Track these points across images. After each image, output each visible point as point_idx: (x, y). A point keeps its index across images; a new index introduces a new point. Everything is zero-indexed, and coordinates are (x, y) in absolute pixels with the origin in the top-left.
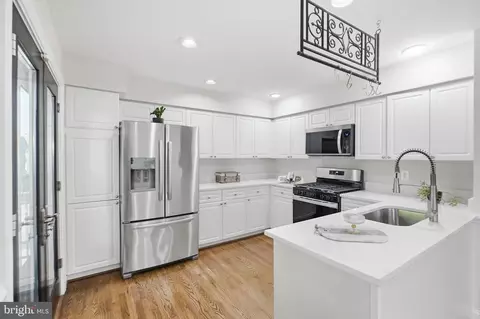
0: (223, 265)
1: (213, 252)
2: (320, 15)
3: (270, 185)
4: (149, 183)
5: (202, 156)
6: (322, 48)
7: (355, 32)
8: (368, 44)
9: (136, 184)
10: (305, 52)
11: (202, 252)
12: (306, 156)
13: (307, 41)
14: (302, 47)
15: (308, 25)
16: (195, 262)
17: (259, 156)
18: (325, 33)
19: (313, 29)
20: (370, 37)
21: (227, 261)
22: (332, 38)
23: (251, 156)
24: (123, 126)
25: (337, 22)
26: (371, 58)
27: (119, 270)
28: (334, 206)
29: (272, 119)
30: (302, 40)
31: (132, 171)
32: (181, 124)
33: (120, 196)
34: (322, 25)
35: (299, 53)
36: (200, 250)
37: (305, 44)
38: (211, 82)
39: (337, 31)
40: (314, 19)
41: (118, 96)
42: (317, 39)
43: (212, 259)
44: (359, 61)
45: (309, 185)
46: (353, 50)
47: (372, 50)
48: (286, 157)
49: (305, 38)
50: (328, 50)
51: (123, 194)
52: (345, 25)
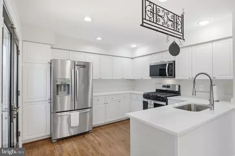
0: (106, 135)
1: (100, 129)
2: (152, 6)
3: (131, 93)
4: (66, 92)
5: (94, 78)
6: (153, 22)
7: (171, 14)
8: (178, 20)
9: (59, 93)
10: (144, 24)
11: (94, 129)
12: (150, 78)
13: (145, 19)
14: (143, 22)
15: (146, 12)
16: (90, 134)
17: (125, 78)
18: (155, 15)
19: (148, 13)
20: (179, 16)
21: (108, 134)
22: (158, 17)
23: (121, 78)
24: (52, 62)
25: (161, 9)
26: (179, 27)
27: (50, 138)
28: (164, 103)
29: (132, 58)
30: (143, 19)
31: (57, 85)
32: (83, 61)
33: (51, 99)
34: (153, 11)
35: (141, 25)
36: (93, 128)
37: (144, 21)
38: (99, 39)
39: (161, 14)
40: (149, 8)
41: (50, 46)
42: (150, 18)
43: (99, 133)
44: (173, 29)
45: (152, 93)
46: (170, 23)
47: (180, 23)
48: (139, 78)
49: (144, 18)
50: (156, 23)
51: (52, 98)
52: (165, 11)
